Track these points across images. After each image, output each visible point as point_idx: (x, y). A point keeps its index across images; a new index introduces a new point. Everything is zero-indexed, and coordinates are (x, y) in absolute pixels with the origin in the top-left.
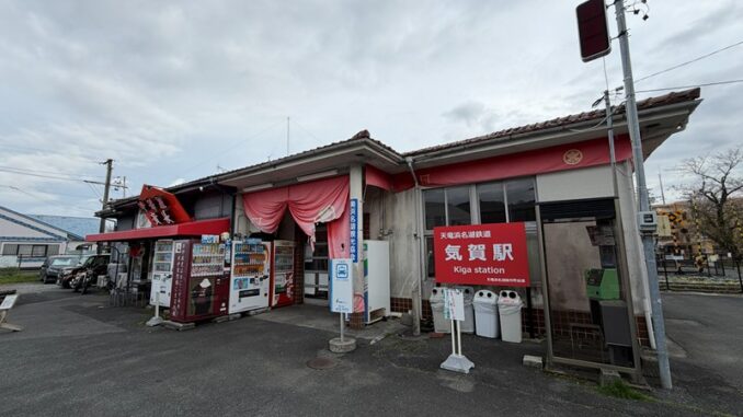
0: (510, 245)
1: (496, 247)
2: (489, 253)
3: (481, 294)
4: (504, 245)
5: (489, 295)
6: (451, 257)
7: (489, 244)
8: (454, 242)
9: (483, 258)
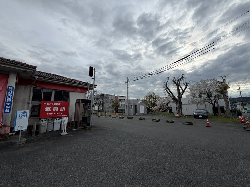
0: (65, 107)
1: (61, 108)
2: (59, 109)
3: (57, 120)
4: (63, 107)
5: (59, 120)
6: (47, 110)
7: (59, 107)
8: (48, 106)
9: (57, 110)
